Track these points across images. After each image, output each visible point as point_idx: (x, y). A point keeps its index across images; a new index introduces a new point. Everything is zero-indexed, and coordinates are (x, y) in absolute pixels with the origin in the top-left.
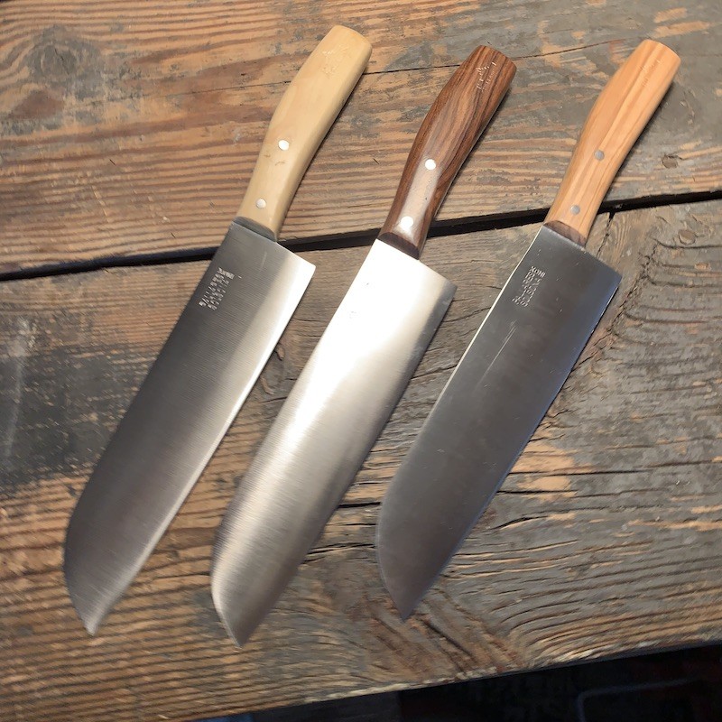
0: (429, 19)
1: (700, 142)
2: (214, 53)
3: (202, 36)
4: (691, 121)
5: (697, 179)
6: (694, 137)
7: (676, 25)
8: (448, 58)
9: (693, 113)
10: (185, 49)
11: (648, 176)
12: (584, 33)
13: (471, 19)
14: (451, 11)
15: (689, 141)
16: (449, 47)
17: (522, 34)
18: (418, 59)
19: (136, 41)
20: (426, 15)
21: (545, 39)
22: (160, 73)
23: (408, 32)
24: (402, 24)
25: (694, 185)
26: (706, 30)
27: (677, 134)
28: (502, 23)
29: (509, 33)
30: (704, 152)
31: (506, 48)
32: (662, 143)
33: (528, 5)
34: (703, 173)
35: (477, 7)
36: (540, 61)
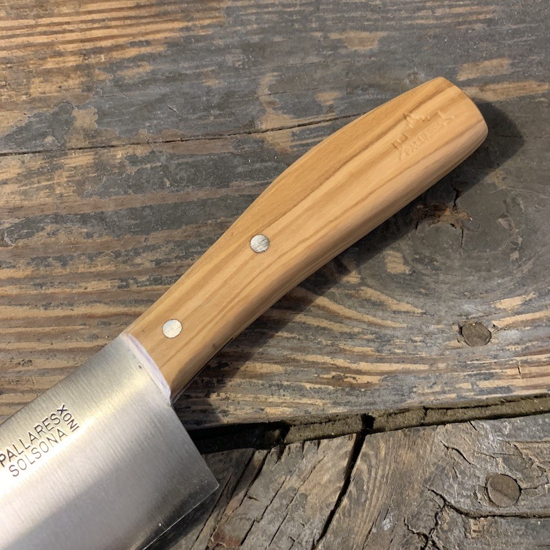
0: (77, 68)
1: (531, 295)
4: (516, 255)
5: (526, 370)
6: (522, 284)
7: (492, 86)
8: (98, 133)
9: (520, 240)
11: (432, 362)
12: (336, 94)
13: (147, 68)
14: (116, 55)
15: (510, 293)
16: (102, 115)
17: (229, 95)
18: (44, 135)
20: (72, 61)
21: (270, 103)
23: (38, 88)
24: (30, 75)
25: (520, 382)
26: (544, 95)
27: (490, 278)
28: (199, 75)
29: (209, 91)
30: (537, 315)
31: (200, 118)
32: (462, 295)
33: (247, 48)
34: (535, 358)
35: (161, 49)
36: (256, 141)
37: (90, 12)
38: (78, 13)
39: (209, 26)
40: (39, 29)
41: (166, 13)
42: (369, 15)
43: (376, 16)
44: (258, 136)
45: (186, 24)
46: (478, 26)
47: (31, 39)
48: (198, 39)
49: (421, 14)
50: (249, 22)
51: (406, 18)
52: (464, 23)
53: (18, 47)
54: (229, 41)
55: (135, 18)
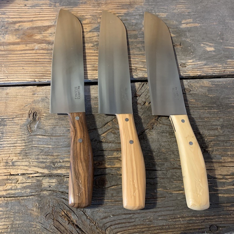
1: (194, 60)
2: (33, 23)
3: (30, 18)
4: (192, 53)
5: (193, 72)
6: (193, 58)
7: (189, 24)
9: (193, 51)
10: (24, 21)
15: (190, 59)
17: (137, 23)
19: (9, 18)
22: (14, 28)
24: (97, 18)
25: (191, 73)
26: (199, 26)
27: (186, 57)
28: (131, 19)
29: (133, 23)
30: (195, 63)
31: (131, 27)
32: (181, 59)
33: (140, 15)
34: (194, 70)
35: (123, 14)
36: (142, 32)
37: (108, 7)
38: (106, 7)
39: (132, 11)
40: (98, 10)
41: (123, 8)
42: (164, 10)
43: (166, 10)
44: (142, 31)
45: (128, 10)
46: (186, 13)
47: (97, 12)
48: (130, 13)
49: (175, 10)
50: (140, 10)
51: (172, 11)
52: (184, 12)
53: (95, 13)
54: (136, 14)
55: (118, 9)
